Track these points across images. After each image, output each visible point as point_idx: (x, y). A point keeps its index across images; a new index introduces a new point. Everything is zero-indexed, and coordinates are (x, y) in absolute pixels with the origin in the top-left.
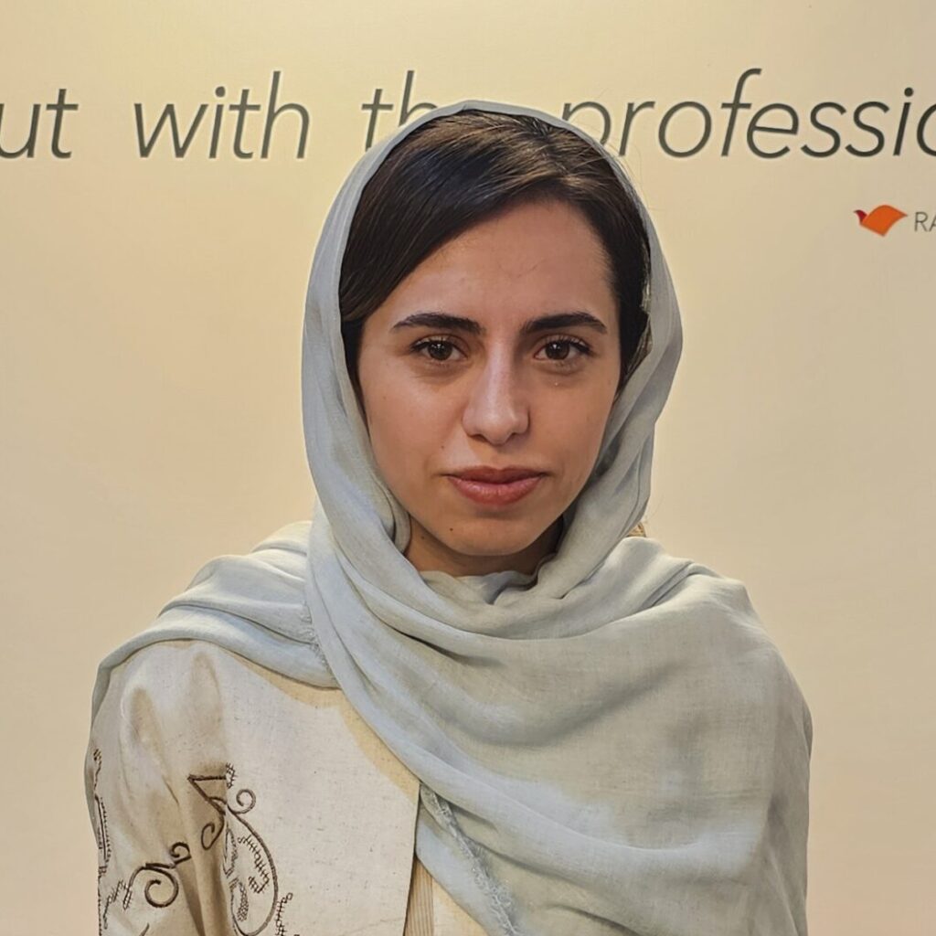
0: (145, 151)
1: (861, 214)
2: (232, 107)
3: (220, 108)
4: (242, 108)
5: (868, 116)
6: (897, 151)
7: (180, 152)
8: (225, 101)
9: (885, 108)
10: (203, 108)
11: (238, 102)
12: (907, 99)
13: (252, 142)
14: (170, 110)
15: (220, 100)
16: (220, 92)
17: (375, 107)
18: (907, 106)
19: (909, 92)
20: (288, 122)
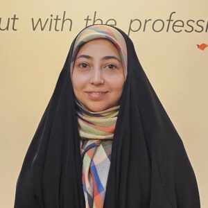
0: (34, 29)
1: (198, 46)
4: (57, 19)
5: (199, 23)
6: (206, 31)
7: (42, 29)
9: (203, 21)
10: (48, 20)
13: (59, 27)
14: (40, 20)
15: (52, 18)
17: (87, 20)
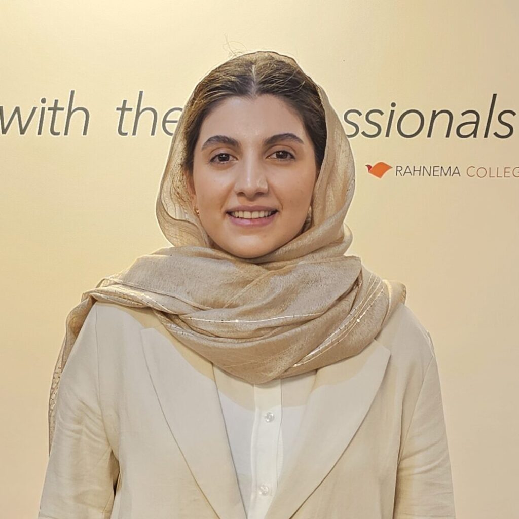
0: (4, 131)
1: (369, 167)
2: (49, 109)
3: (43, 109)
4: (55, 109)
5: (372, 117)
6: (387, 135)
7: (22, 132)
8: (46, 106)
9: (381, 113)
10: (35, 109)
11: (52, 106)
12: (393, 109)
13: (60, 126)
14: (17, 110)
15: (43, 105)
16: (43, 101)
17: (123, 109)
18: (392, 112)
19: (393, 105)
20: (78, 117)
